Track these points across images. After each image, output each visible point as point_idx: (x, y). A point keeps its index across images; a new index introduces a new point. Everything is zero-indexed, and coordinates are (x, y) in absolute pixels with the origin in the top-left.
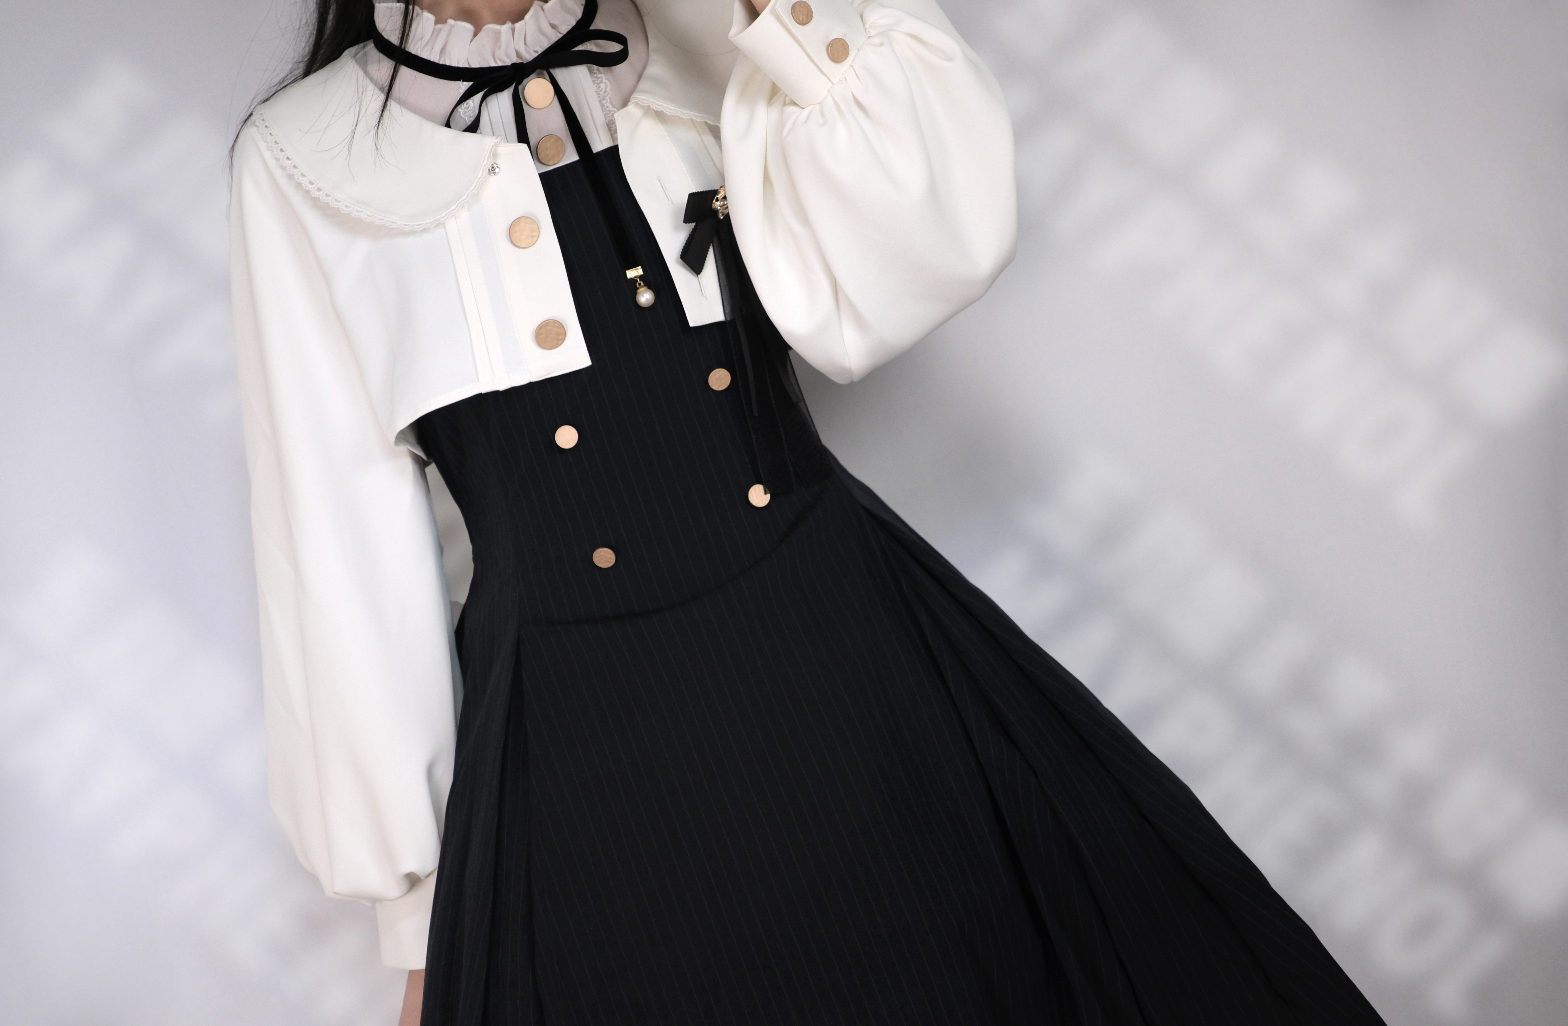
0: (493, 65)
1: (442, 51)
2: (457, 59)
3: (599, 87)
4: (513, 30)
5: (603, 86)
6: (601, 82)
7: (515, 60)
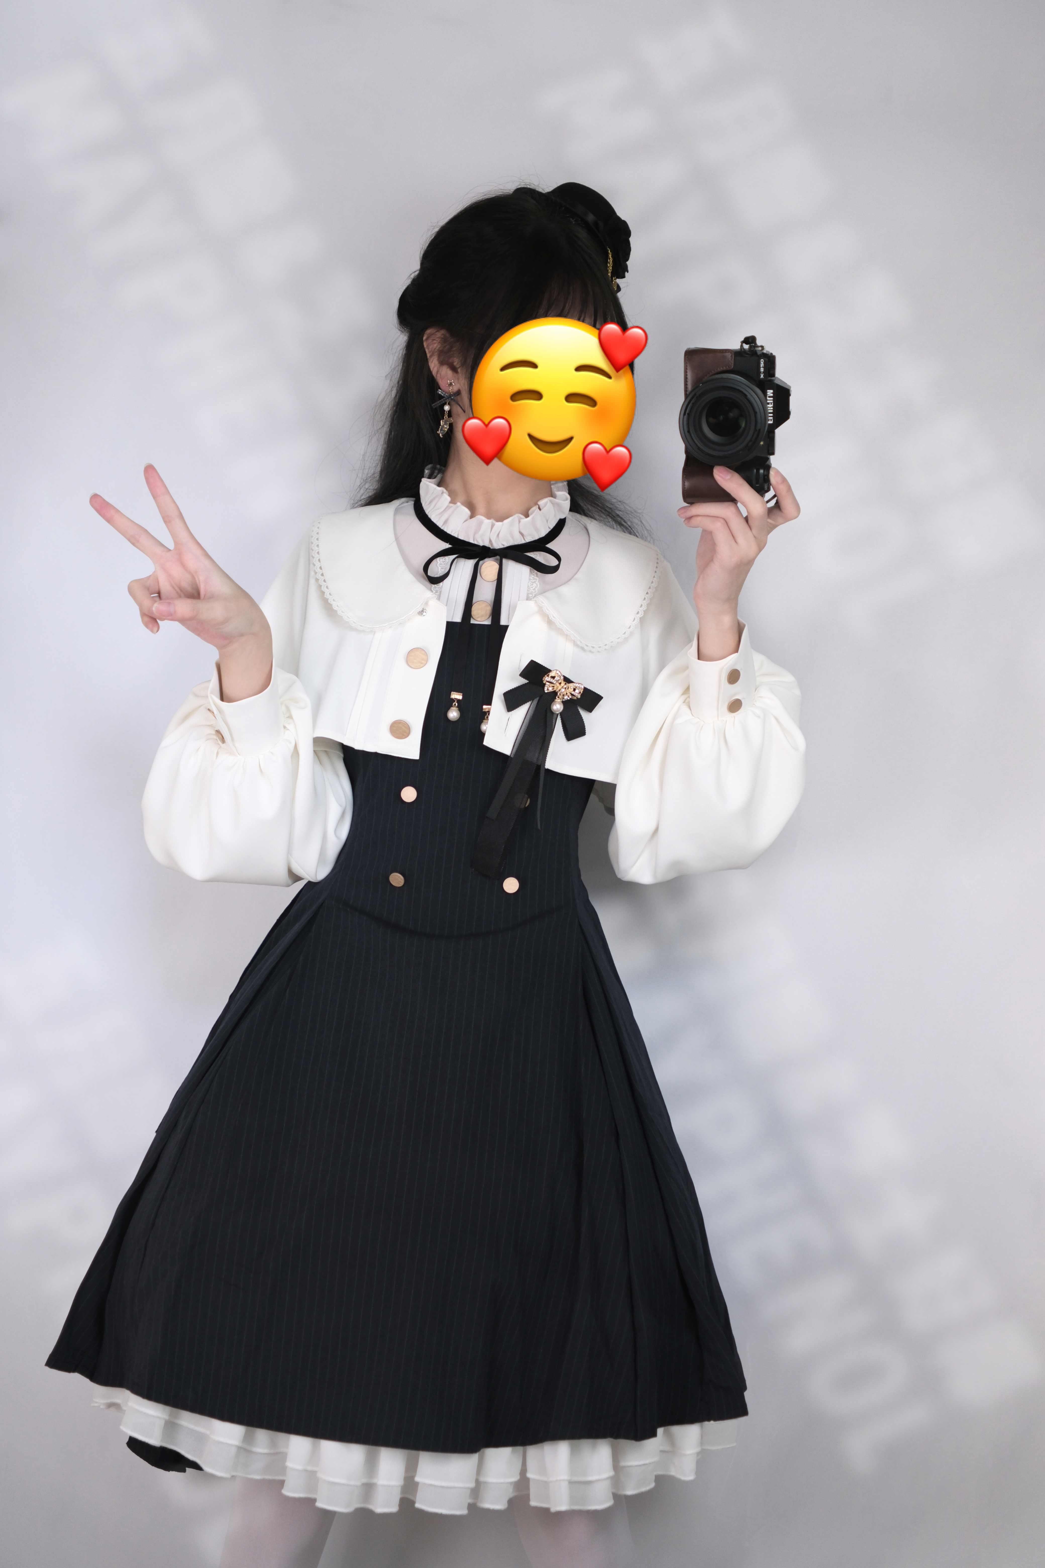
0: (472, 541)
1: (446, 522)
2: (450, 530)
3: (532, 585)
4: (493, 526)
5: (534, 585)
6: (535, 582)
7: (487, 544)
